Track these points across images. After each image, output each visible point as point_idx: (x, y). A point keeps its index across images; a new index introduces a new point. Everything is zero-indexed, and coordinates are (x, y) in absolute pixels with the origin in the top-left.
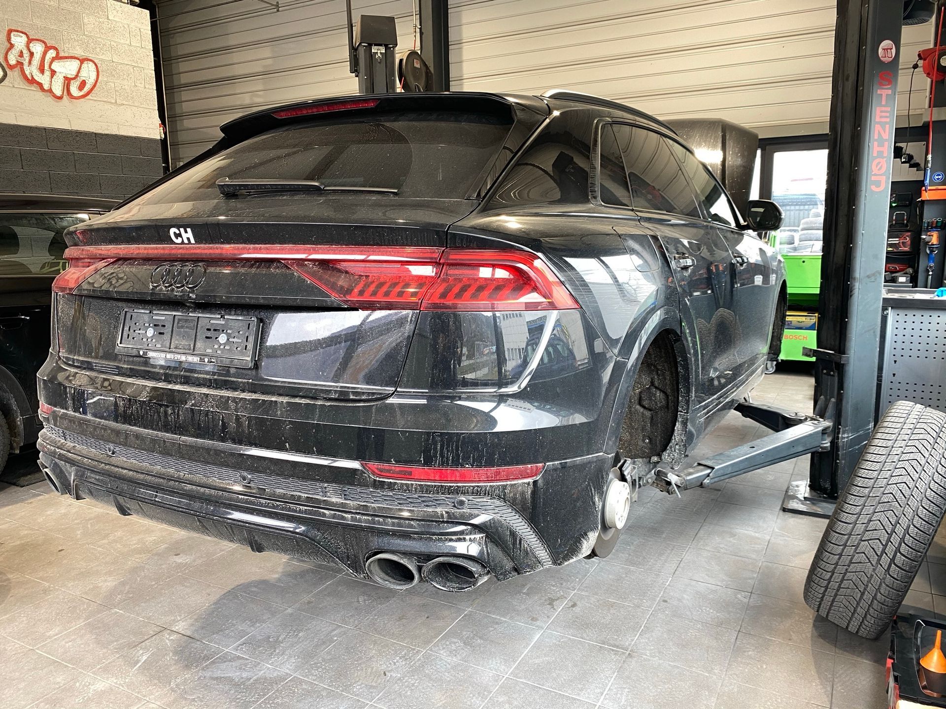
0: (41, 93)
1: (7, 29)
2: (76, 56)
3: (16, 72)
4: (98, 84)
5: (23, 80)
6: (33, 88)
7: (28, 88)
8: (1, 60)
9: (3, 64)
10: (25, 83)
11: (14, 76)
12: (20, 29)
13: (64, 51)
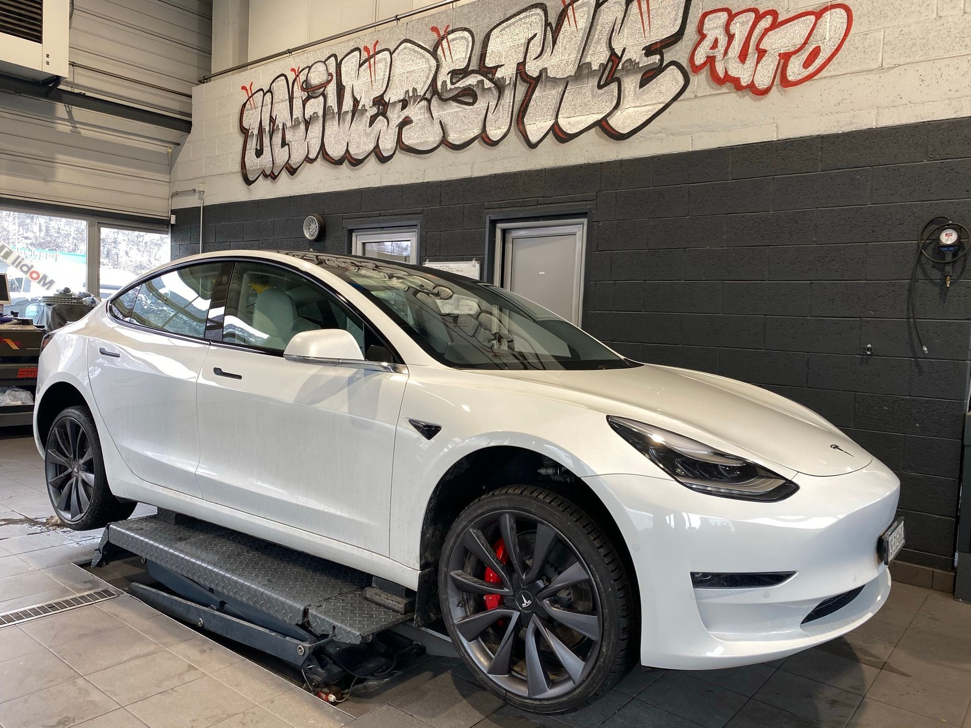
0: (734, 95)
1: (700, 15)
2: (810, 9)
3: (704, 75)
4: (846, 42)
5: (711, 82)
6: (724, 90)
7: (714, 92)
8: (685, 63)
9: (685, 70)
10: (714, 85)
11: (699, 81)
12: (719, 7)
13: (788, 11)
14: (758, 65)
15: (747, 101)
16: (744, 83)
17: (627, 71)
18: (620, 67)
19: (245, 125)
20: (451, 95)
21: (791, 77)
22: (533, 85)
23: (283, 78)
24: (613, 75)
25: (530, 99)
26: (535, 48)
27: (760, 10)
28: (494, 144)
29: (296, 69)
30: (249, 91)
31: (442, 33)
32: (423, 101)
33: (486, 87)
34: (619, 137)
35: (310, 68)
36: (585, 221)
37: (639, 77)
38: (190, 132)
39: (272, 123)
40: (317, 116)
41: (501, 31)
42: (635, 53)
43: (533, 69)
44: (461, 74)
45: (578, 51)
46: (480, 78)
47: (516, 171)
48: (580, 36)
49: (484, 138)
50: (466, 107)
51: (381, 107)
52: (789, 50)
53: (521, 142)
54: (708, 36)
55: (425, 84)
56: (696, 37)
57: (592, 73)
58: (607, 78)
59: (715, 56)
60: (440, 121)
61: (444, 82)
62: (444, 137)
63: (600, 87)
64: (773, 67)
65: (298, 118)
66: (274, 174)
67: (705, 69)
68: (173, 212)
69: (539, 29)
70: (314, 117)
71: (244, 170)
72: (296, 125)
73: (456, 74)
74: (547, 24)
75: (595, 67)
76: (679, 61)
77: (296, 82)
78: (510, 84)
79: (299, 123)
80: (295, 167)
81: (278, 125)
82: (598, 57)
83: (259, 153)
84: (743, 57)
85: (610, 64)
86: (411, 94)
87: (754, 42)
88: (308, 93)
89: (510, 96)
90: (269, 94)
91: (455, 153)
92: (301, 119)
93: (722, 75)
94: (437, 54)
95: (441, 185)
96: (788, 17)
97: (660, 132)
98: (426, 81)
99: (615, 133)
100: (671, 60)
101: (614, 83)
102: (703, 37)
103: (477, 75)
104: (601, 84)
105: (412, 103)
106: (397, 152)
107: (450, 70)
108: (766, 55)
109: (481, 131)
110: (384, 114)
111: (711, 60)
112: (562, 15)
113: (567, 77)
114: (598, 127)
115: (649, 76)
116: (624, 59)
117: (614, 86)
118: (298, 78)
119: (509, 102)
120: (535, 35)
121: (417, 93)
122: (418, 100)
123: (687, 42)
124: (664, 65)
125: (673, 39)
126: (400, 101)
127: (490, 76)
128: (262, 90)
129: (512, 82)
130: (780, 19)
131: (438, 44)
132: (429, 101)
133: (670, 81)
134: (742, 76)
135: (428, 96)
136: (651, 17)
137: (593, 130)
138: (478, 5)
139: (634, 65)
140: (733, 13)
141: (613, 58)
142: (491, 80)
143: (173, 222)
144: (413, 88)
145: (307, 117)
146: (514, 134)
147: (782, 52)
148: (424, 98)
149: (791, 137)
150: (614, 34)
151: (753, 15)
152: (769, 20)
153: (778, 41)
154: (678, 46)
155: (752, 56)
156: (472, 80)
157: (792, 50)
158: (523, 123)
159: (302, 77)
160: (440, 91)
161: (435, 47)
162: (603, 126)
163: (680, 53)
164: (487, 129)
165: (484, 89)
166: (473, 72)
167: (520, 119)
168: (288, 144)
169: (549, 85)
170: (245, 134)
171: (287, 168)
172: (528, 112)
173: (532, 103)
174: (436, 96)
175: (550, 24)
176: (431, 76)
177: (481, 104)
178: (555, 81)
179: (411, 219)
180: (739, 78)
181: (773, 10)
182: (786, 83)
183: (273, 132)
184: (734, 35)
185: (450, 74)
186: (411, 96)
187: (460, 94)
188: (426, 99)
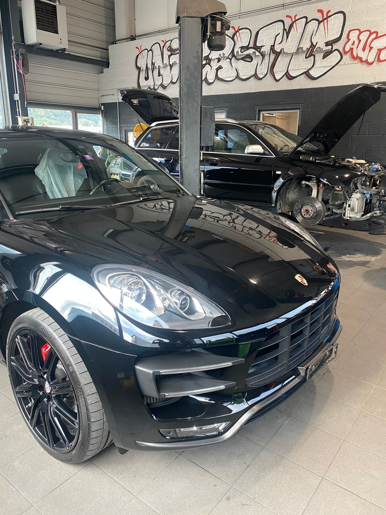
0: (360, 64)
1: (348, 31)
5: (351, 59)
6: (356, 62)
7: (352, 63)
8: (341, 50)
9: (341, 53)
10: (353, 61)
11: (347, 58)
12: (356, 28)
13: (382, 32)
14: (370, 53)
15: (365, 66)
16: (364, 60)
17: (318, 52)
18: (315, 50)
19: (139, 65)
20: (241, 58)
21: (381, 58)
22: (277, 55)
23: (158, 44)
24: (312, 53)
25: (276, 61)
26: (279, 39)
27: (371, 31)
28: (261, 79)
29: (165, 41)
30: (140, 50)
31: (237, 30)
32: (228, 59)
33: (256, 55)
34: (313, 78)
35: (172, 41)
36: (299, 111)
37: (322, 54)
38: (108, 68)
39: (153, 65)
40: (176, 63)
41: (264, 31)
42: (321, 45)
43: (278, 48)
45: (298, 42)
46: (254, 51)
47: (270, 90)
48: (299, 35)
49: (255, 76)
50: (248, 63)
51: (207, 61)
52: (381, 47)
53: (272, 79)
54: (351, 40)
55: (228, 52)
56: (346, 40)
57: (303, 52)
58: (309, 54)
59: (353, 48)
60: (236, 68)
61: (238, 52)
62: (238, 75)
63: (306, 58)
64: (374, 55)
65: (166, 63)
66: (155, 88)
67: (349, 53)
68: (102, 104)
69: (281, 31)
70: (175, 63)
71: (139, 86)
72: (165, 66)
73: (244, 48)
74: (284, 29)
75: (305, 49)
76: (339, 49)
77: (164, 47)
78: (267, 54)
79: (167, 66)
80: (166, 86)
81: (156, 66)
82: (306, 45)
83: (147, 79)
84: (364, 49)
85: (311, 48)
86: (222, 56)
87: (368, 43)
88: (171, 52)
89: (268, 59)
90: (151, 51)
91: (243, 82)
92: (168, 64)
93: (355, 56)
94: (234, 39)
95: (236, 96)
96: (382, 35)
97: (330, 77)
98: (229, 50)
99: (312, 77)
100: (336, 48)
101: (312, 57)
102: (349, 40)
103: (253, 49)
104: (307, 56)
105: (222, 60)
106: (216, 80)
107: (240, 46)
108: (373, 49)
109: (254, 73)
110: (209, 64)
111: (351, 49)
112: (291, 26)
113: (292, 53)
114: (305, 74)
115: (326, 54)
116: (317, 47)
117: (312, 58)
118: (165, 45)
119: (267, 62)
120: (279, 34)
121: (225, 56)
122: (226, 58)
123: (343, 42)
124: (333, 50)
125: (337, 40)
126: (217, 59)
127: (259, 50)
128: (147, 49)
129: (268, 54)
130: (379, 35)
131: (234, 34)
132: (231, 59)
133: (335, 57)
134: (363, 57)
135: (230, 57)
136: (328, 30)
137: (303, 75)
138: (253, 18)
139: (321, 50)
140: (361, 31)
141: (312, 46)
142: (259, 52)
143: (102, 109)
144: (223, 53)
145: (171, 63)
146: (269, 75)
147: (379, 48)
148: (228, 58)
149: (380, 81)
150: (313, 36)
151: (369, 33)
152: (374, 35)
153: (377, 44)
154: (339, 43)
155: (367, 49)
156: (250, 51)
157: (382, 48)
158: (273, 71)
159: (168, 45)
160: (236, 55)
161: (233, 35)
162: (307, 74)
163: (339, 46)
164: (257, 73)
165: (256, 56)
166: (251, 48)
167: (272, 69)
168: (162, 75)
169: (284, 56)
170: (139, 69)
171: (161, 86)
172: (275, 67)
173: (277, 63)
174: (234, 57)
175: (286, 30)
176: (232, 48)
177: (255, 62)
178: (287, 54)
179: (222, 110)
180: (362, 58)
181: (376, 31)
182: (379, 61)
183: (154, 69)
184: (361, 40)
185: (240, 48)
186: (222, 57)
187: (245, 57)
188: (229, 58)
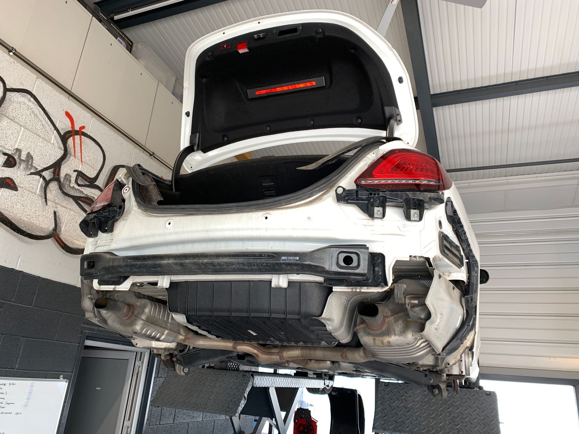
20: (72, 194)
31: (77, 128)
32: (38, 177)
44: (86, 180)
60: (55, 212)
61: (67, 176)
62: (55, 229)
73: (83, 178)
86: (23, 157)
91: (64, 254)
94: (67, 142)
105: (21, 168)
107: (76, 169)
121: (32, 163)
122: (33, 171)
126: (5, 154)
132: (47, 183)
135: (47, 175)
144: (29, 153)
148: (39, 173)
160: (62, 180)
166: (99, 188)
174: (56, 182)
185: (76, 173)
186: (23, 160)
187: (83, 199)
188: (44, 178)
